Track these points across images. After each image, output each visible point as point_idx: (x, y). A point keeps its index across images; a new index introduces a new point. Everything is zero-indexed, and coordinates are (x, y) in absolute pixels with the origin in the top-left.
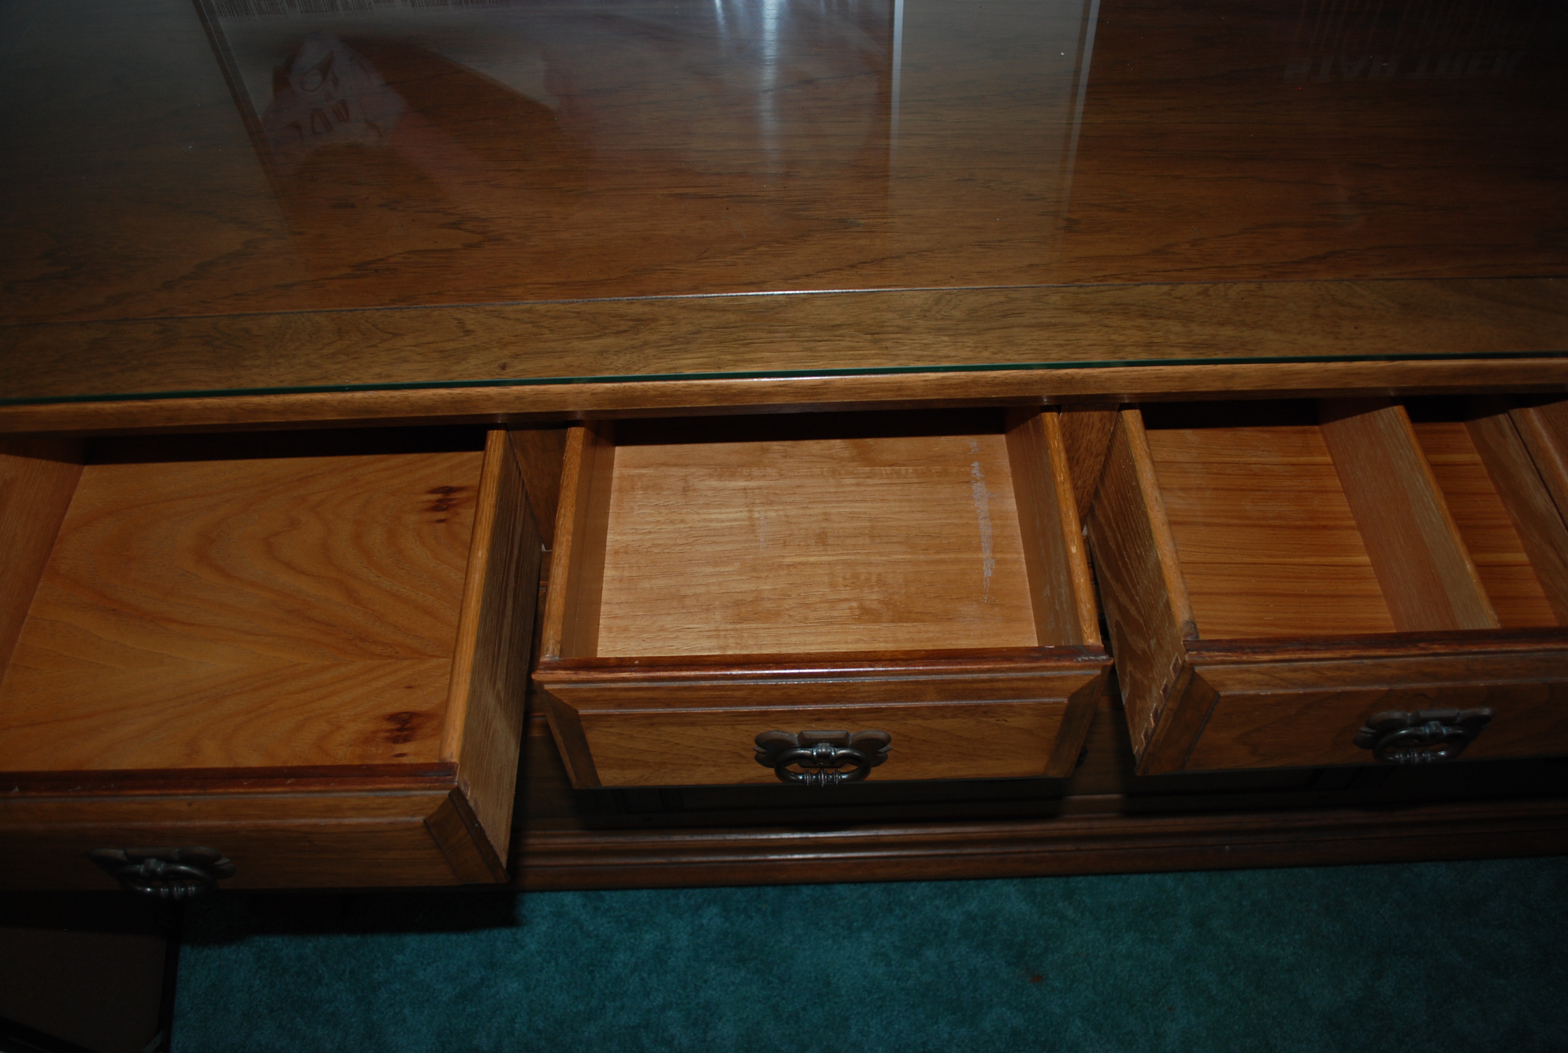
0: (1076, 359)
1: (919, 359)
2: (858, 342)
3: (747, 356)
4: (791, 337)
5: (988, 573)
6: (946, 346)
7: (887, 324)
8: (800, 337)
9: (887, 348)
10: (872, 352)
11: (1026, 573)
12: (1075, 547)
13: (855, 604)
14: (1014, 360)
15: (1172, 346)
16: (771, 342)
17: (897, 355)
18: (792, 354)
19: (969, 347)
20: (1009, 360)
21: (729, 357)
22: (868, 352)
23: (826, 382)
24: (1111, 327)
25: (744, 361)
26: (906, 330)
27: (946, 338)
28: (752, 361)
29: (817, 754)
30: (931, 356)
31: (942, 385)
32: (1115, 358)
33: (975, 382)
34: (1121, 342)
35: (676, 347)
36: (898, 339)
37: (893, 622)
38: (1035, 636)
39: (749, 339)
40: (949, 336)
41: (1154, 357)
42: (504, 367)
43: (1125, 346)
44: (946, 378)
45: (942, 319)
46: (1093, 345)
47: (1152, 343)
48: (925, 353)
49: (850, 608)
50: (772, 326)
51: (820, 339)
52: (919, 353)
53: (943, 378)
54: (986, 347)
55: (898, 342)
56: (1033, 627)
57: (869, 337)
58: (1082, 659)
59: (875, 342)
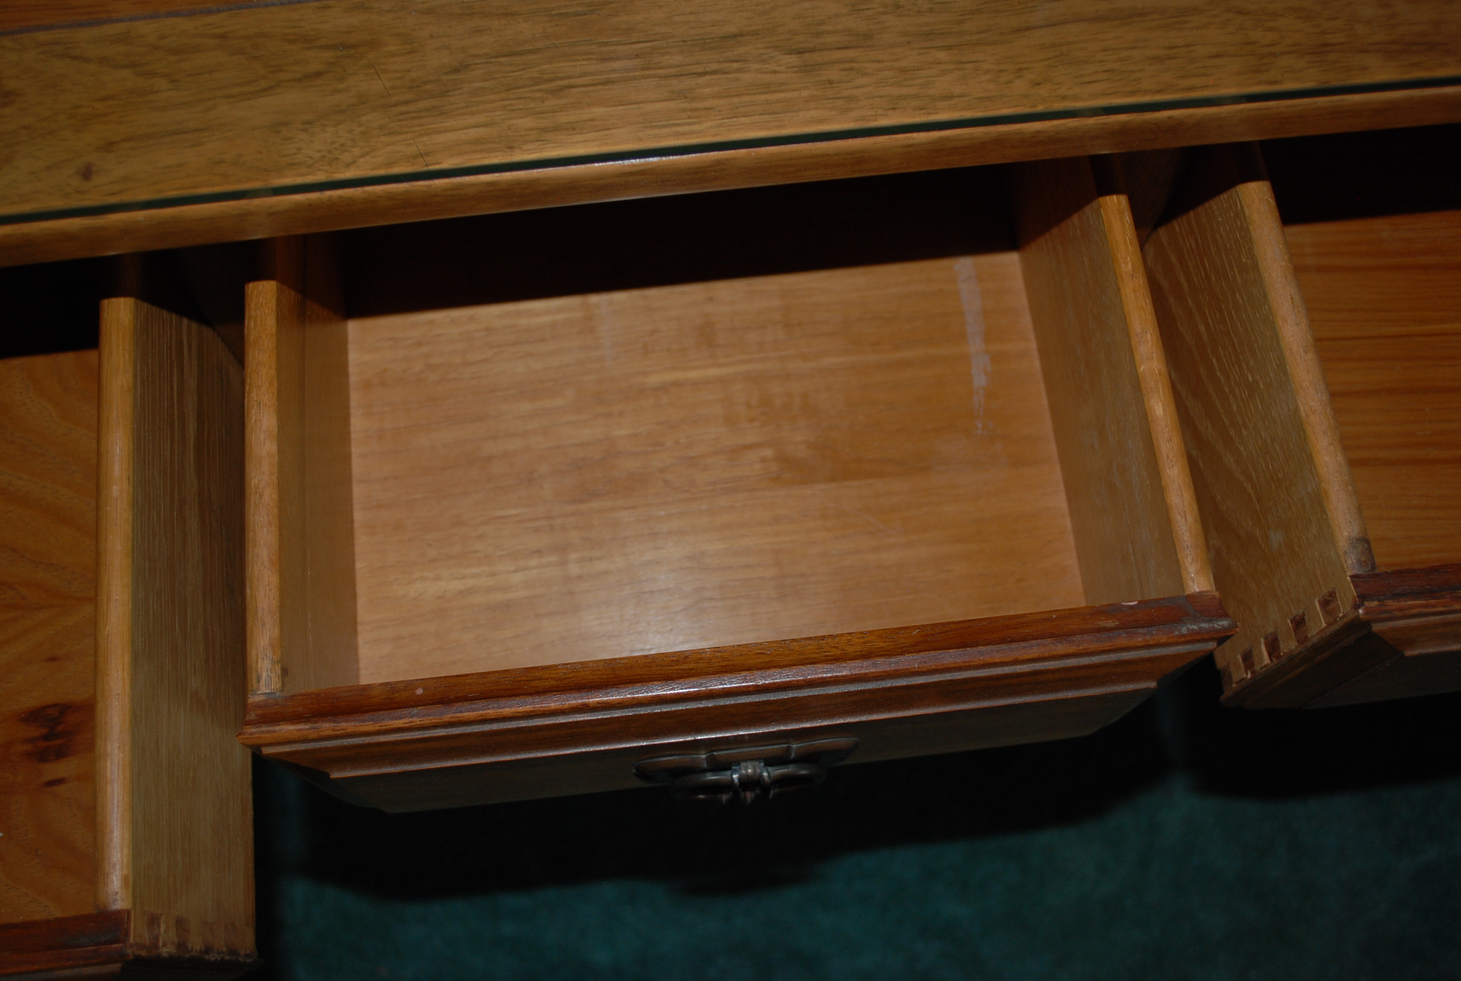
0: (1191, 89)
1: (894, 105)
2: (775, 72)
3: (563, 118)
4: (643, 69)
5: (980, 380)
6: (944, 73)
7: (826, 28)
8: (661, 68)
9: (830, 82)
10: (805, 93)
11: (1039, 374)
12: (1160, 404)
13: (768, 453)
14: (1075, 98)
15: (1363, 51)
16: (606, 83)
17: (851, 99)
18: (650, 107)
19: (987, 72)
20: (1064, 98)
21: (527, 122)
22: (795, 94)
23: (719, 162)
24: (1248, 13)
25: (557, 129)
26: (864, 40)
27: (942, 55)
28: (573, 128)
29: (739, 779)
30: (917, 96)
31: (937, 149)
32: (1259, 83)
33: (1000, 141)
34: (1267, 46)
35: (422, 104)
36: (852, 61)
37: (833, 479)
38: (1062, 488)
39: (563, 79)
40: (949, 48)
41: (1336, 80)
42: (87, 173)
43: (1274, 55)
44: (948, 139)
45: (931, 10)
46: (1218, 56)
47: (1326, 45)
48: (904, 91)
49: (763, 460)
50: (605, 44)
51: (700, 69)
52: (894, 91)
53: (941, 140)
54: (1020, 70)
55: (851, 69)
56: (1058, 474)
57: (793, 59)
58: (1188, 629)
59: (807, 69)
